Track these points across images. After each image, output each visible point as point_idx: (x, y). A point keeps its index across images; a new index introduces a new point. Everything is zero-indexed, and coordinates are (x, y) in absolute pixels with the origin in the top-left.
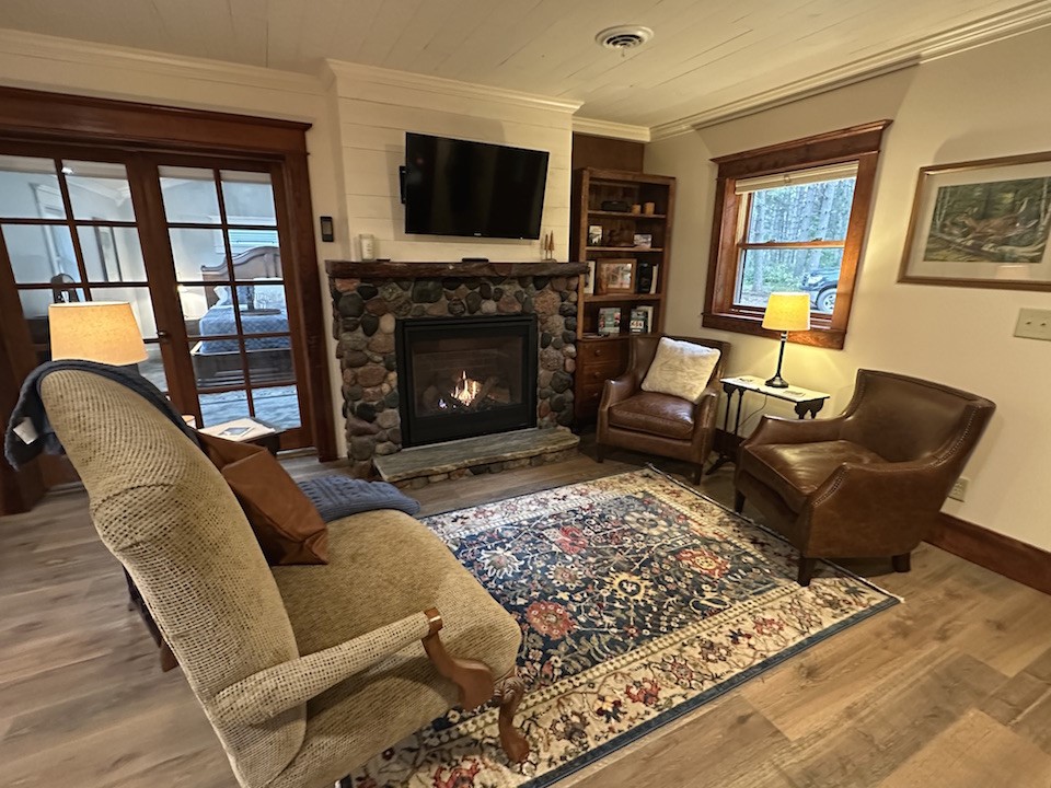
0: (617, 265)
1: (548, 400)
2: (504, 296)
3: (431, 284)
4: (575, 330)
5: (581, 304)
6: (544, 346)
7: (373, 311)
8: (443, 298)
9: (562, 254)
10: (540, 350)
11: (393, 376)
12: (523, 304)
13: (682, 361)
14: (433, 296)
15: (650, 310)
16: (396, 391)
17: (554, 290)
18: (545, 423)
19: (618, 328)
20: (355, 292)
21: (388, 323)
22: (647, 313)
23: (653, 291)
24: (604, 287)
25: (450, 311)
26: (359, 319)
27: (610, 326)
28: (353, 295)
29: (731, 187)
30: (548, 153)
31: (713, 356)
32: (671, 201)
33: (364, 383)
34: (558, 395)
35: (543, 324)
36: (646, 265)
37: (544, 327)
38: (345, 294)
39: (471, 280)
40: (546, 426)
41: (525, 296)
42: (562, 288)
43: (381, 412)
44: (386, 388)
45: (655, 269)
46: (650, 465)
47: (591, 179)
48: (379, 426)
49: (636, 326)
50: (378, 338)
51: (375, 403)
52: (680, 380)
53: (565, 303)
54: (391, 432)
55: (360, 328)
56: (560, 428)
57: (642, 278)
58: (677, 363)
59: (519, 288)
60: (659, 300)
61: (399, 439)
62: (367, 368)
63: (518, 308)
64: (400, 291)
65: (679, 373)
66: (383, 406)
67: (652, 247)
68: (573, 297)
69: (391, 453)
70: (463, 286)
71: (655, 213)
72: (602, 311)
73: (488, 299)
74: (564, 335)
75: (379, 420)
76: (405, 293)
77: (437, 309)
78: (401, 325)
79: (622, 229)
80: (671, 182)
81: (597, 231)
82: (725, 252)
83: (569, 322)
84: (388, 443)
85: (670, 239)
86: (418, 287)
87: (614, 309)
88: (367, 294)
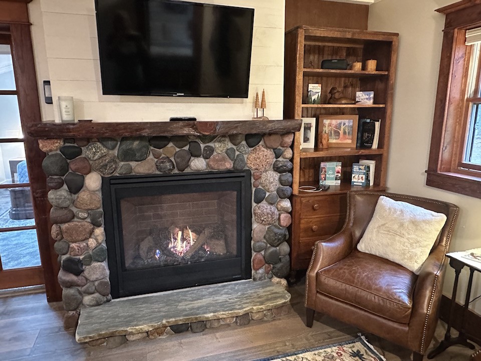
0: (339, 121)
1: (263, 253)
2: (215, 153)
3: (136, 143)
4: (291, 186)
5: (297, 160)
6: (258, 201)
7: (77, 170)
8: (151, 156)
9: (275, 111)
10: (254, 204)
11: (99, 231)
12: (235, 161)
13: (402, 225)
14: (138, 155)
15: (372, 164)
16: (104, 245)
17: (267, 147)
18: (259, 276)
19: (339, 181)
20: (59, 152)
21: (93, 181)
22: (369, 167)
23: (375, 145)
24: (324, 142)
25: (158, 168)
26: (63, 178)
27: (332, 179)
28: (56, 155)
29: (461, 37)
30: (253, 10)
31: (438, 222)
32: (394, 58)
33: (69, 239)
34: (273, 249)
35: (256, 180)
36: (368, 121)
37: (257, 183)
38: (50, 154)
39: (180, 140)
40: (260, 279)
41: (237, 153)
42: (277, 145)
43: (89, 265)
44: (92, 242)
45: (377, 124)
46: (363, 337)
47: (307, 38)
48: (87, 279)
49: (358, 179)
50: (83, 195)
51: (81, 257)
52: (398, 246)
53: (280, 159)
54: (99, 284)
55: (65, 186)
56: (276, 280)
57: (364, 133)
58: (396, 227)
59: (230, 145)
60: (381, 155)
61: (109, 290)
62: (71, 224)
63: (229, 165)
64: (104, 150)
65: (397, 238)
66: (90, 259)
67: (374, 103)
68: (288, 153)
69: (98, 304)
70: (171, 144)
71: (377, 70)
72: (322, 165)
73: (198, 156)
74: (278, 191)
75: (86, 273)
76: (111, 152)
77: (144, 167)
78: (107, 183)
79: (346, 87)
80: (395, 38)
81: (315, 89)
82: (452, 108)
83: (283, 178)
84: (96, 295)
85: (392, 95)
86: (124, 146)
87: (335, 163)
88: (72, 154)
